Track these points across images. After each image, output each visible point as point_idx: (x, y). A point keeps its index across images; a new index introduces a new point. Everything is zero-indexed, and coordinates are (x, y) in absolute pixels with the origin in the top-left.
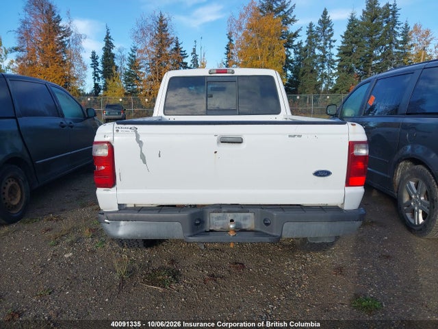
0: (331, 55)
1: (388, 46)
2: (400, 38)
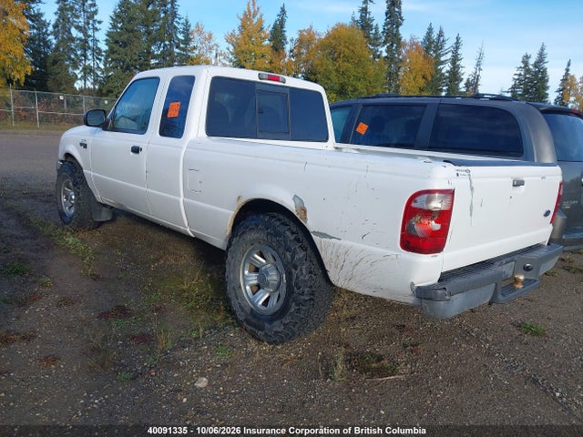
0: (96, 41)
1: (167, 43)
2: (181, 37)
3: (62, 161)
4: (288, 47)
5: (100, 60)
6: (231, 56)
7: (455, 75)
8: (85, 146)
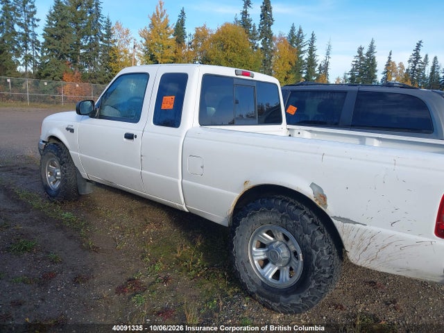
1: (93, 37)
2: (104, 32)
3: (43, 142)
4: (187, 40)
5: (38, 49)
6: (143, 47)
7: (311, 62)
8: (72, 131)
